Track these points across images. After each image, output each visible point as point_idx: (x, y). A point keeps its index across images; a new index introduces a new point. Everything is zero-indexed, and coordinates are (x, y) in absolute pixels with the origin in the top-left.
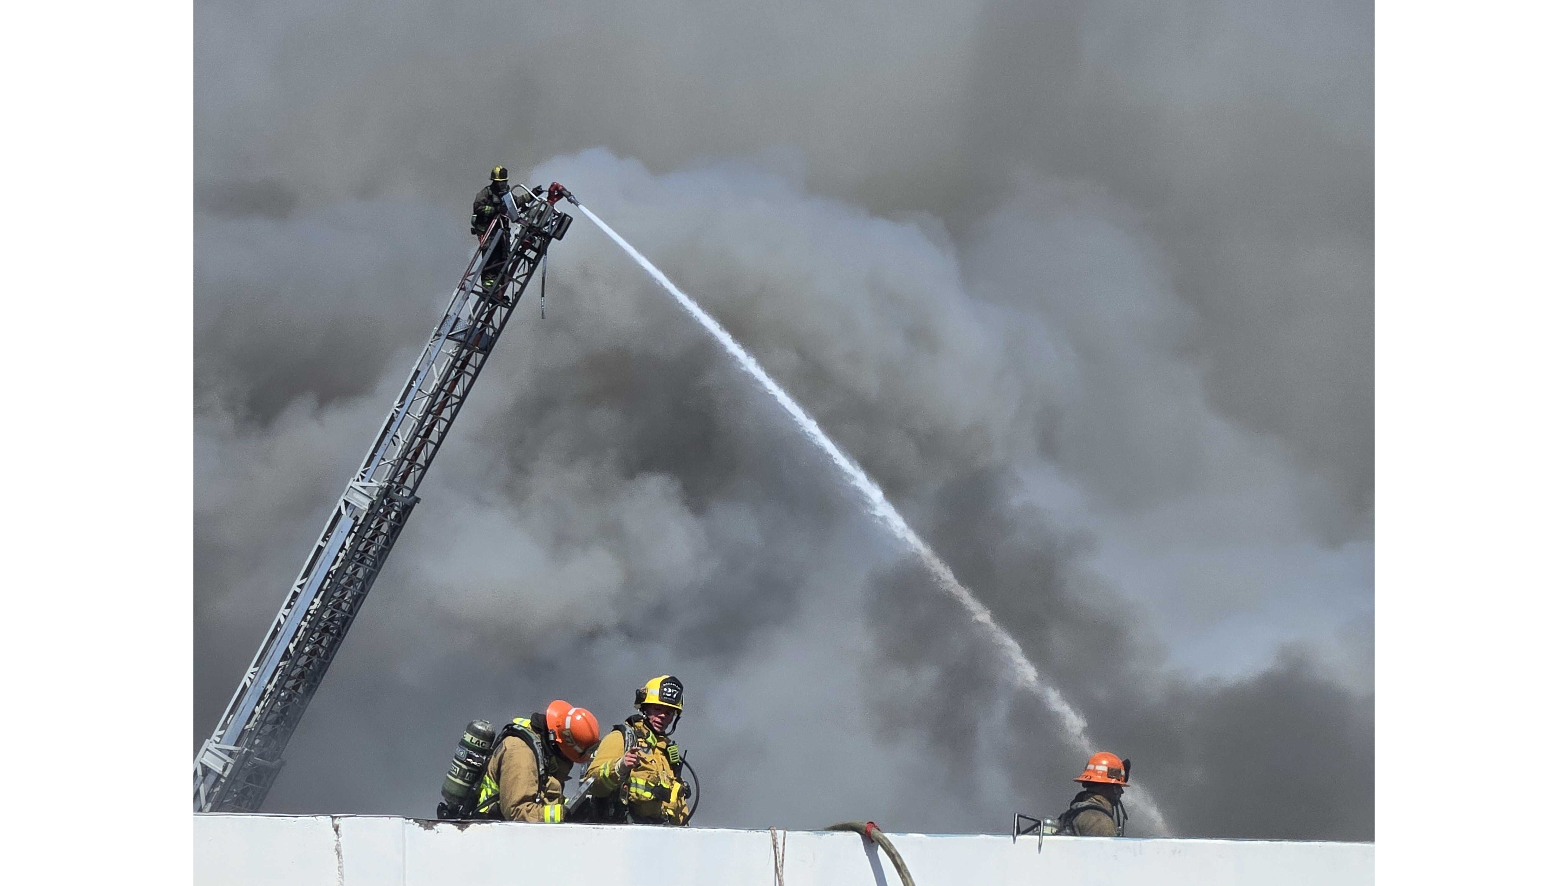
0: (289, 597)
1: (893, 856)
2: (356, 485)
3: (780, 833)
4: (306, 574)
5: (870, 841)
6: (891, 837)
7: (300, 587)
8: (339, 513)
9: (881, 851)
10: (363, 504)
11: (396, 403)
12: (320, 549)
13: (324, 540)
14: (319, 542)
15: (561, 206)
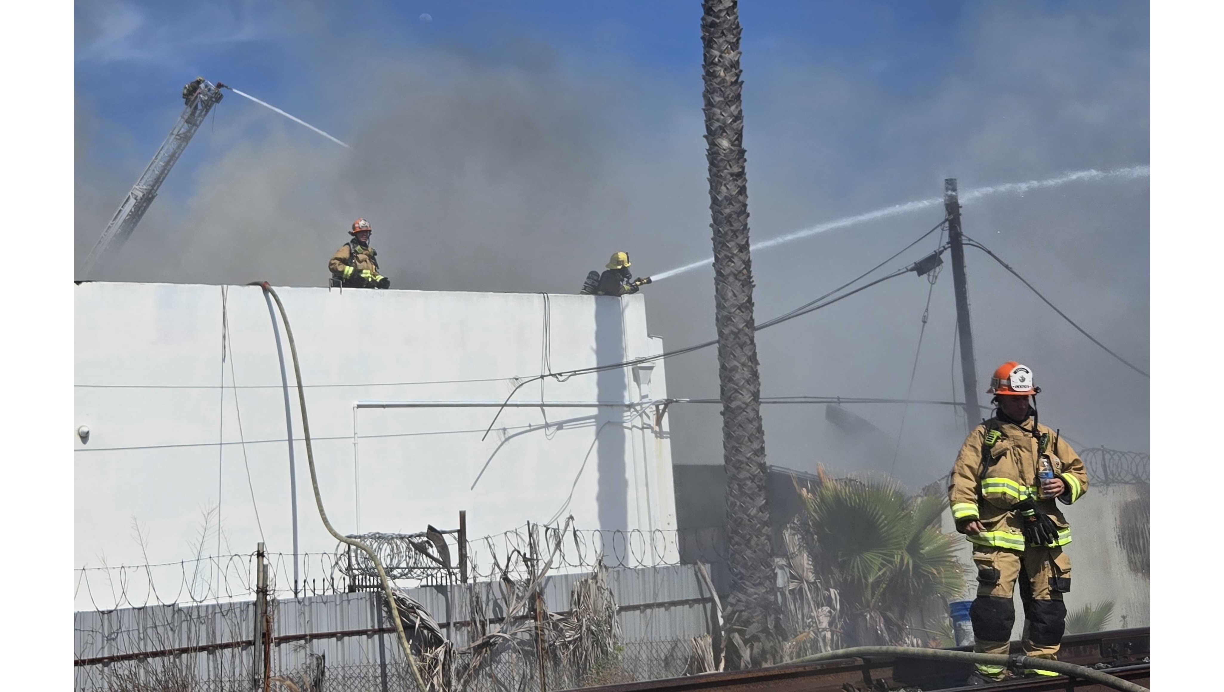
0: (107, 228)
1: (275, 296)
2: (137, 187)
3: (225, 286)
4: (114, 220)
5: (266, 290)
6: (274, 288)
7: (112, 224)
8: (129, 197)
9: (270, 294)
10: (140, 195)
11: (154, 158)
12: (120, 211)
13: (122, 207)
14: (120, 208)
15: (222, 90)
